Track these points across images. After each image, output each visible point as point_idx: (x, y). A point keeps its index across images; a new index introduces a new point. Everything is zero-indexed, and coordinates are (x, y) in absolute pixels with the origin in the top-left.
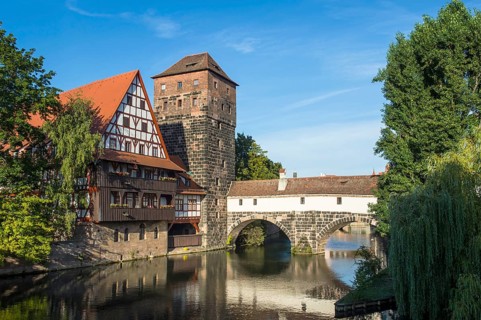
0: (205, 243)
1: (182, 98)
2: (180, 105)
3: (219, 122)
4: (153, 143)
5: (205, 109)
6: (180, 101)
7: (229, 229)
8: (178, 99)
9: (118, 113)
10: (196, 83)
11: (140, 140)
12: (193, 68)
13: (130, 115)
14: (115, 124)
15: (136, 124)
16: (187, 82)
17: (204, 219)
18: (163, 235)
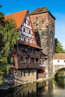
0: (47, 76)
1: (38, 23)
2: (37, 26)
3: (51, 32)
4: (32, 38)
5: (47, 27)
6: (37, 24)
7: (54, 71)
8: (36, 23)
9: (22, 26)
10: (43, 17)
11: (29, 37)
12: (42, 12)
13: (25, 27)
14: (21, 30)
15: (27, 31)
16: (40, 17)
17: (47, 67)
18: (35, 73)
